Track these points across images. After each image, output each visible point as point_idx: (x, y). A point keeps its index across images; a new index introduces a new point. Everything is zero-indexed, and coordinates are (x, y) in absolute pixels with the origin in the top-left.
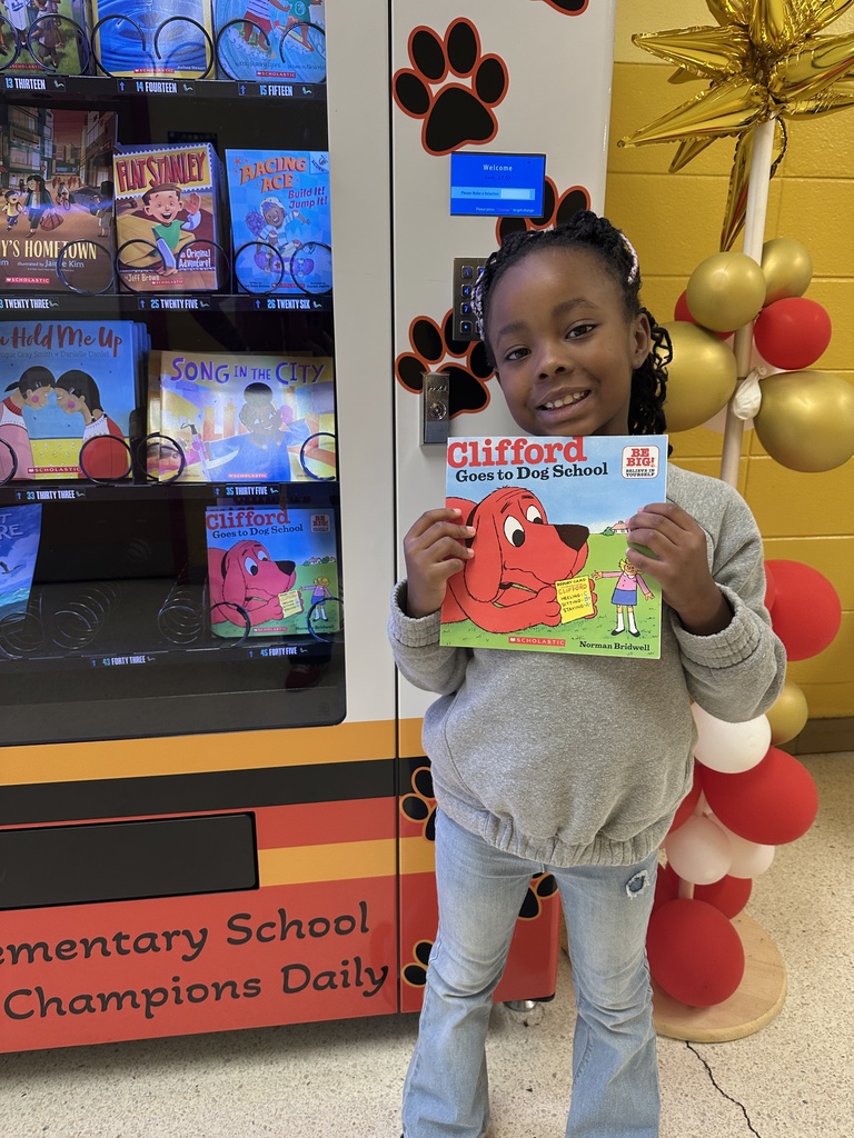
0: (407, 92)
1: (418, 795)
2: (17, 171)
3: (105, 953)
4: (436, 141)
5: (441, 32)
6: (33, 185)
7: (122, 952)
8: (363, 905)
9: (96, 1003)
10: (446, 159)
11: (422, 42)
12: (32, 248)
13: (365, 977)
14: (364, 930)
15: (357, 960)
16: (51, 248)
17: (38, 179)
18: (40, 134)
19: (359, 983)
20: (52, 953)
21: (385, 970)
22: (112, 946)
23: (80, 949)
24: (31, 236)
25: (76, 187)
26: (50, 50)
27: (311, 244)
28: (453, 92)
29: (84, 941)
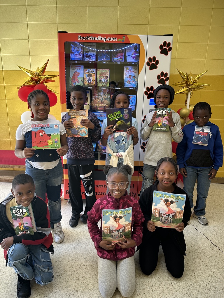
0: (146, 93)
1: (141, 171)
2: (100, 96)
3: (103, 187)
4: (148, 98)
5: (150, 87)
6: (101, 97)
7: (105, 187)
8: (134, 184)
9: (101, 194)
10: (149, 99)
11: (148, 88)
12: (101, 105)
13: (133, 194)
14: (133, 188)
15: (132, 192)
16: (103, 105)
17: (102, 97)
18: (102, 91)
19: (132, 195)
20: (97, 186)
21: (136, 194)
22: (104, 186)
23: (100, 186)
24: (101, 104)
25: (106, 98)
26: (106, 84)
27: (132, 105)
28: (151, 93)
29: (101, 185)
